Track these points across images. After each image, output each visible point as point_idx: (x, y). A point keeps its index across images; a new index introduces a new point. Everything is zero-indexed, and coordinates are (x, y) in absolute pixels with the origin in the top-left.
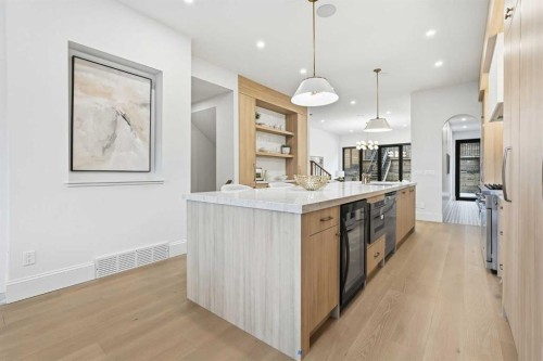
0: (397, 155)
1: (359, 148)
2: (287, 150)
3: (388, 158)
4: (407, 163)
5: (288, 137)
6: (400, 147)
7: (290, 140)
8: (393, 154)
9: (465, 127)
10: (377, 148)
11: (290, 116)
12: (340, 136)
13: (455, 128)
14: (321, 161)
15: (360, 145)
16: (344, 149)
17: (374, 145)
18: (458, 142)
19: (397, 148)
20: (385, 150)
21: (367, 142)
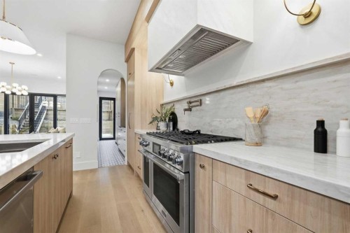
0: (52, 105)
3: (44, 107)
4: (62, 113)
6: (55, 97)
8: (48, 104)
9: (106, 88)
10: (26, 94)
13: (100, 87)
17: (23, 90)
18: (101, 99)
19: (52, 98)
20: (41, 101)
21: (9, 84)
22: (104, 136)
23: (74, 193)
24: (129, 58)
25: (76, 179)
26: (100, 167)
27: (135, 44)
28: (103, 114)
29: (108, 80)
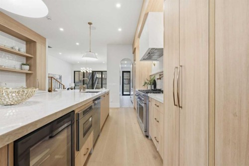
0: (100, 76)
1: (82, 71)
2: (27, 67)
3: (97, 77)
4: (105, 80)
5: (28, 58)
6: (102, 72)
7: (29, 60)
8: (98, 76)
9: (125, 66)
10: (91, 72)
11: (30, 43)
12: (72, 64)
13: (123, 66)
14: (60, 78)
15: (83, 70)
16: (75, 72)
17: (90, 70)
18: (123, 72)
19: (100, 73)
20: (95, 74)
21: (86, 68)
22: (125, 93)
23: (110, 114)
24: (134, 52)
25: (110, 111)
26: (121, 107)
27: (136, 46)
28: (124, 80)
29: (126, 62)
